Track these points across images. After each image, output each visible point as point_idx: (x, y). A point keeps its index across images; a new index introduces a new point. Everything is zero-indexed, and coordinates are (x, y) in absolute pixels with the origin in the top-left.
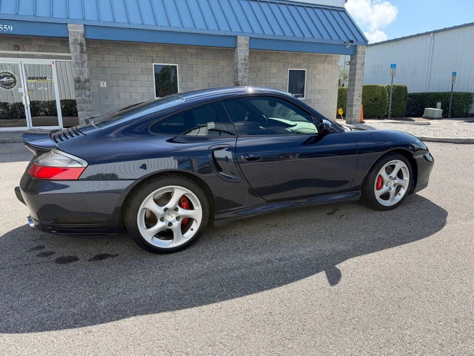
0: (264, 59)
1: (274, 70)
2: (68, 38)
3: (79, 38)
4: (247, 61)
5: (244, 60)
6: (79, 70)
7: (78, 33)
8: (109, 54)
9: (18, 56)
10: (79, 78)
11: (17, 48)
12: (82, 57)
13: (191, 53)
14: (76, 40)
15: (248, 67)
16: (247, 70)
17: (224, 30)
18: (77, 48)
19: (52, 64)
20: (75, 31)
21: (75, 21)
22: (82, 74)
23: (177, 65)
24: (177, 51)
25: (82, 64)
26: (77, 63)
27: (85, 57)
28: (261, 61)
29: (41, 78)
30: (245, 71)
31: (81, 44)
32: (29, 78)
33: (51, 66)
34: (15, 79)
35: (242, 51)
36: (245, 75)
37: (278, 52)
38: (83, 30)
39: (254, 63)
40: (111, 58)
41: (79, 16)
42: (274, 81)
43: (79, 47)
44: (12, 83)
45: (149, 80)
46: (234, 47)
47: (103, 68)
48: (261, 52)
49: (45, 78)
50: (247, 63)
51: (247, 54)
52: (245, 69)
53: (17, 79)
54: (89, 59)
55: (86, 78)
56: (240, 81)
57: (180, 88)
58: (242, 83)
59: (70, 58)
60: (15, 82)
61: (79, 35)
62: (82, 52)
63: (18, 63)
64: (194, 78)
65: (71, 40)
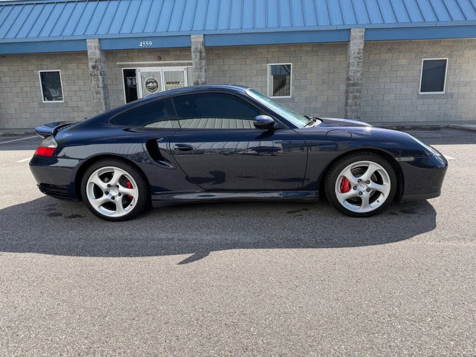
0: (390, 50)
1: (403, 61)
2: (191, 47)
3: (199, 46)
4: (361, 55)
5: (358, 53)
6: (198, 74)
7: (198, 42)
8: (229, 58)
9: (160, 65)
10: (197, 82)
11: (160, 59)
12: (201, 63)
13: (307, 51)
14: (197, 48)
15: (362, 60)
16: (360, 63)
17: (337, 23)
18: (197, 55)
19: (184, 70)
20: (197, 41)
21: (197, 33)
22: (200, 78)
23: (291, 64)
24: (292, 50)
25: (201, 69)
26: (196, 68)
27: (204, 62)
28: (387, 53)
29: (176, 83)
30: (358, 65)
31: (201, 52)
32: (167, 83)
33: (183, 72)
34: (157, 84)
35: (356, 44)
36: (358, 69)
37: (410, 41)
38: (203, 40)
39: (377, 56)
40: (230, 62)
41: (200, 28)
42: (403, 74)
43: (198, 54)
44: (155, 88)
45: (263, 80)
46: (348, 40)
47: (223, 71)
48: (387, 43)
49: (179, 83)
50: (361, 56)
51: (362, 47)
52: (358, 62)
53: (159, 84)
54: (207, 65)
55: (203, 81)
56: (351, 76)
57: (292, 86)
58: (354, 78)
59: (191, 64)
60: (157, 87)
61: (199, 44)
62: (201, 59)
63: (159, 71)
64: (308, 75)
65: (193, 49)
